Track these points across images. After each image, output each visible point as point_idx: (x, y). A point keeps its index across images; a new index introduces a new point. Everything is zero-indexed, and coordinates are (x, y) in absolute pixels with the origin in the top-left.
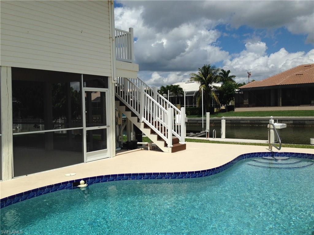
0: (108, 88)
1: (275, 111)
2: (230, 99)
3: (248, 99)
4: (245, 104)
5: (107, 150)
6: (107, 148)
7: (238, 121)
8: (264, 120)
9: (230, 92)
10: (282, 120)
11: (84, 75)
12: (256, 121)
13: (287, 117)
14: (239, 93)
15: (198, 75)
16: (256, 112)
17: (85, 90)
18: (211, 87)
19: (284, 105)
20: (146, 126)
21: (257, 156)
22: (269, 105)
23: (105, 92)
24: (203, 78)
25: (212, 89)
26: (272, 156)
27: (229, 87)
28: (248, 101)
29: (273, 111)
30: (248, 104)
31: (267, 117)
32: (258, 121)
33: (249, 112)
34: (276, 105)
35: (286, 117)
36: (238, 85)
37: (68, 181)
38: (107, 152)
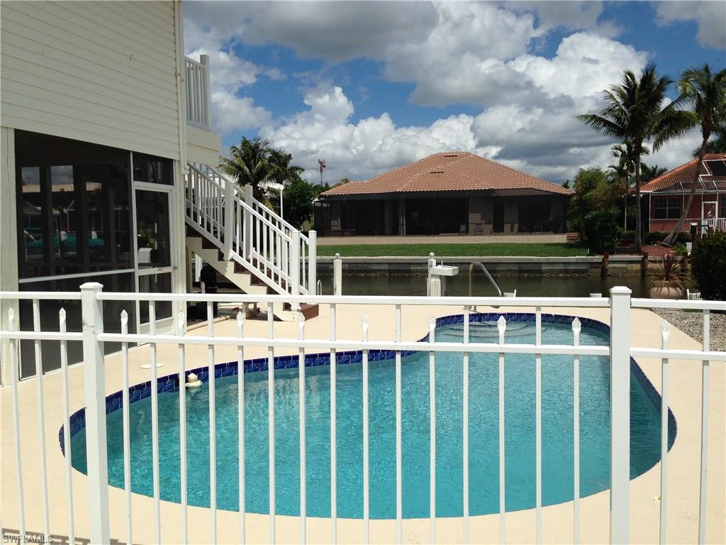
0: (173, 185)
1: (397, 245)
2: (304, 217)
3: (339, 219)
4: (333, 229)
5: (172, 320)
6: (171, 316)
7: (324, 266)
8: (377, 264)
9: (305, 203)
10: (410, 263)
11: (134, 152)
12: (360, 265)
13: (420, 257)
14: (322, 204)
15: (232, 161)
16: (360, 246)
17: (135, 186)
18: (262, 189)
19: (410, 233)
20: (239, 269)
21: (456, 322)
22: (382, 233)
23: (167, 193)
24: (246, 168)
25: (266, 194)
26: (480, 321)
27: (301, 192)
28: (340, 224)
29: (392, 245)
30: (340, 228)
31: (382, 257)
32: (366, 265)
33: (346, 246)
34: (395, 233)
35: (417, 257)
36: (315, 187)
37: (167, 377)
38: (172, 324)
